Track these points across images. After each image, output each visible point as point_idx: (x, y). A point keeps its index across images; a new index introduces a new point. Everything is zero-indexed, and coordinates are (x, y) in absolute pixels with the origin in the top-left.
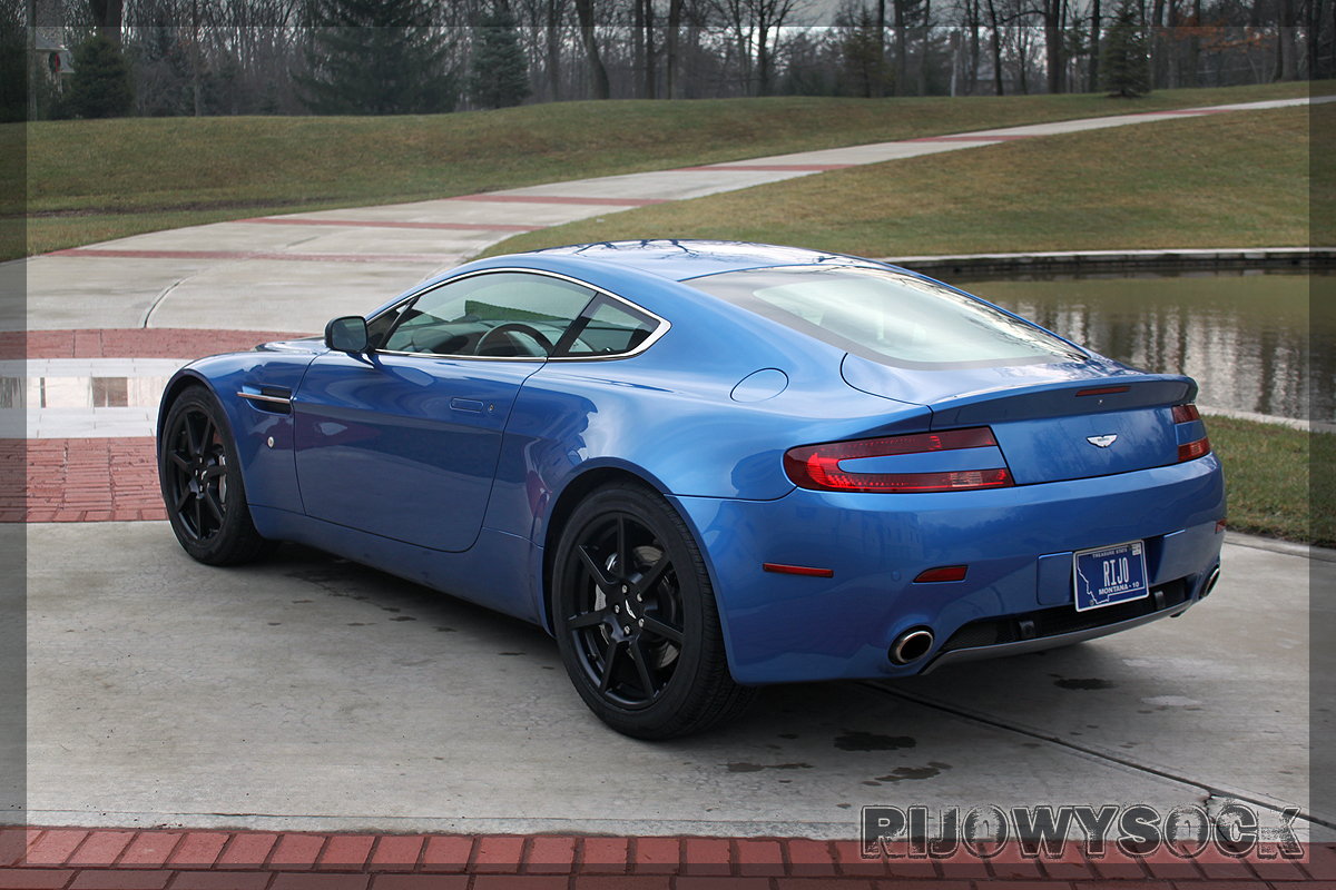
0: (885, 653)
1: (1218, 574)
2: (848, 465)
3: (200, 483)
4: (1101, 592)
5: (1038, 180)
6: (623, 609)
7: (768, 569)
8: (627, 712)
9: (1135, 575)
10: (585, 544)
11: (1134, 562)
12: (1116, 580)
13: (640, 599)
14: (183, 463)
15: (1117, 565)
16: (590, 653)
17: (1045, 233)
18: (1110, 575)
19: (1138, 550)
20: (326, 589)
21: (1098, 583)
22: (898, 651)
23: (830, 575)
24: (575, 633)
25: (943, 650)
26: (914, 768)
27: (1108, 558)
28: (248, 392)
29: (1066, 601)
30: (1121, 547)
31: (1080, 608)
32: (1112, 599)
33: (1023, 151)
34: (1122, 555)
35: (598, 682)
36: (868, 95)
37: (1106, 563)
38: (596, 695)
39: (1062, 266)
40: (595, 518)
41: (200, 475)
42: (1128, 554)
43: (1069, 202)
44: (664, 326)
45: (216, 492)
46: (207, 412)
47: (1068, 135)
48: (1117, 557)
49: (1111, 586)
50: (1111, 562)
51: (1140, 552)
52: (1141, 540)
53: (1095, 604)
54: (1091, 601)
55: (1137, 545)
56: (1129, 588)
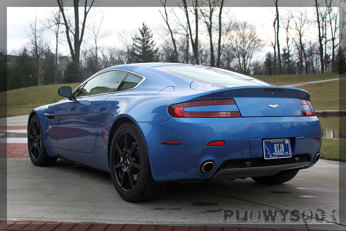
0: (199, 169)
1: (319, 155)
2: (187, 109)
3: (36, 143)
4: (274, 154)
5: (315, 94)
6: (127, 162)
7: (163, 143)
8: (127, 193)
9: (286, 149)
10: (118, 143)
11: (286, 146)
12: (279, 150)
13: (130, 158)
14: (32, 137)
15: (279, 146)
16: (119, 177)
17: (316, 106)
18: (277, 148)
19: (287, 142)
20: (66, 171)
21: (273, 151)
22: (203, 169)
23: (180, 144)
24: (115, 171)
25: (218, 170)
26: (213, 210)
27: (276, 143)
28: (46, 114)
29: (261, 156)
30: (281, 140)
31: (266, 158)
32: (278, 156)
33: (311, 87)
34: (281, 143)
35: (120, 185)
36: (270, 74)
37: (275, 145)
38: (119, 189)
39: (320, 114)
40: (119, 134)
41: (36, 140)
42: (284, 143)
43: (323, 99)
44: (144, 78)
45: (39, 145)
46: (37, 122)
47: (324, 83)
48: (279, 143)
49: (277, 152)
50: (277, 144)
51: (288, 143)
52: (288, 139)
53: (272, 157)
54: (270, 156)
55: (287, 140)
56: (284, 154)
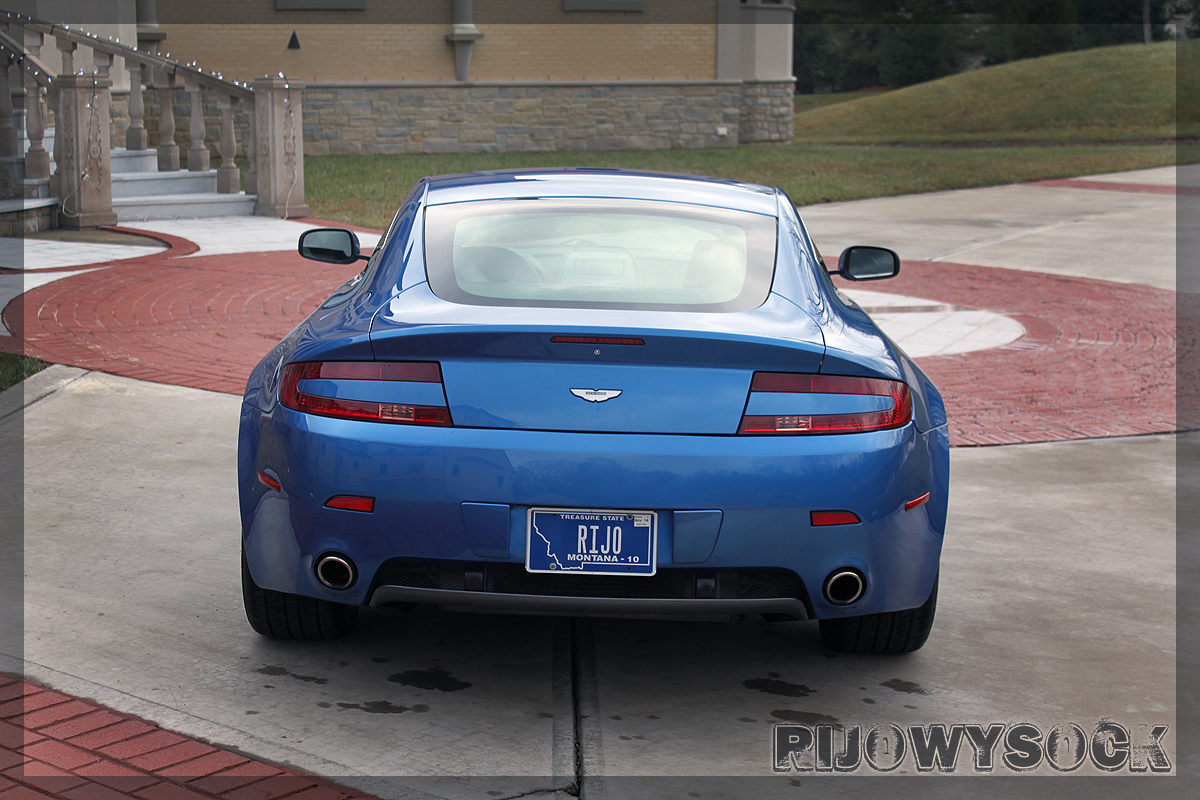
4: (571, 557)
11: (635, 536)
12: (598, 549)
15: (602, 532)
18: (589, 541)
19: (644, 521)
21: (567, 546)
22: (320, 574)
23: (279, 489)
26: (393, 705)
27: (587, 523)
30: (614, 515)
31: (532, 569)
32: (589, 568)
34: (613, 524)
37: (581, 527)
42: (627, 523)
48: (603, 523)
49: (588, 554)
50: (592, 527)
51: (649, 525)
52: (652, 512)
53: (558, 568)
54: (552, 564)
55: (645, 517)
56: (620, 561)
